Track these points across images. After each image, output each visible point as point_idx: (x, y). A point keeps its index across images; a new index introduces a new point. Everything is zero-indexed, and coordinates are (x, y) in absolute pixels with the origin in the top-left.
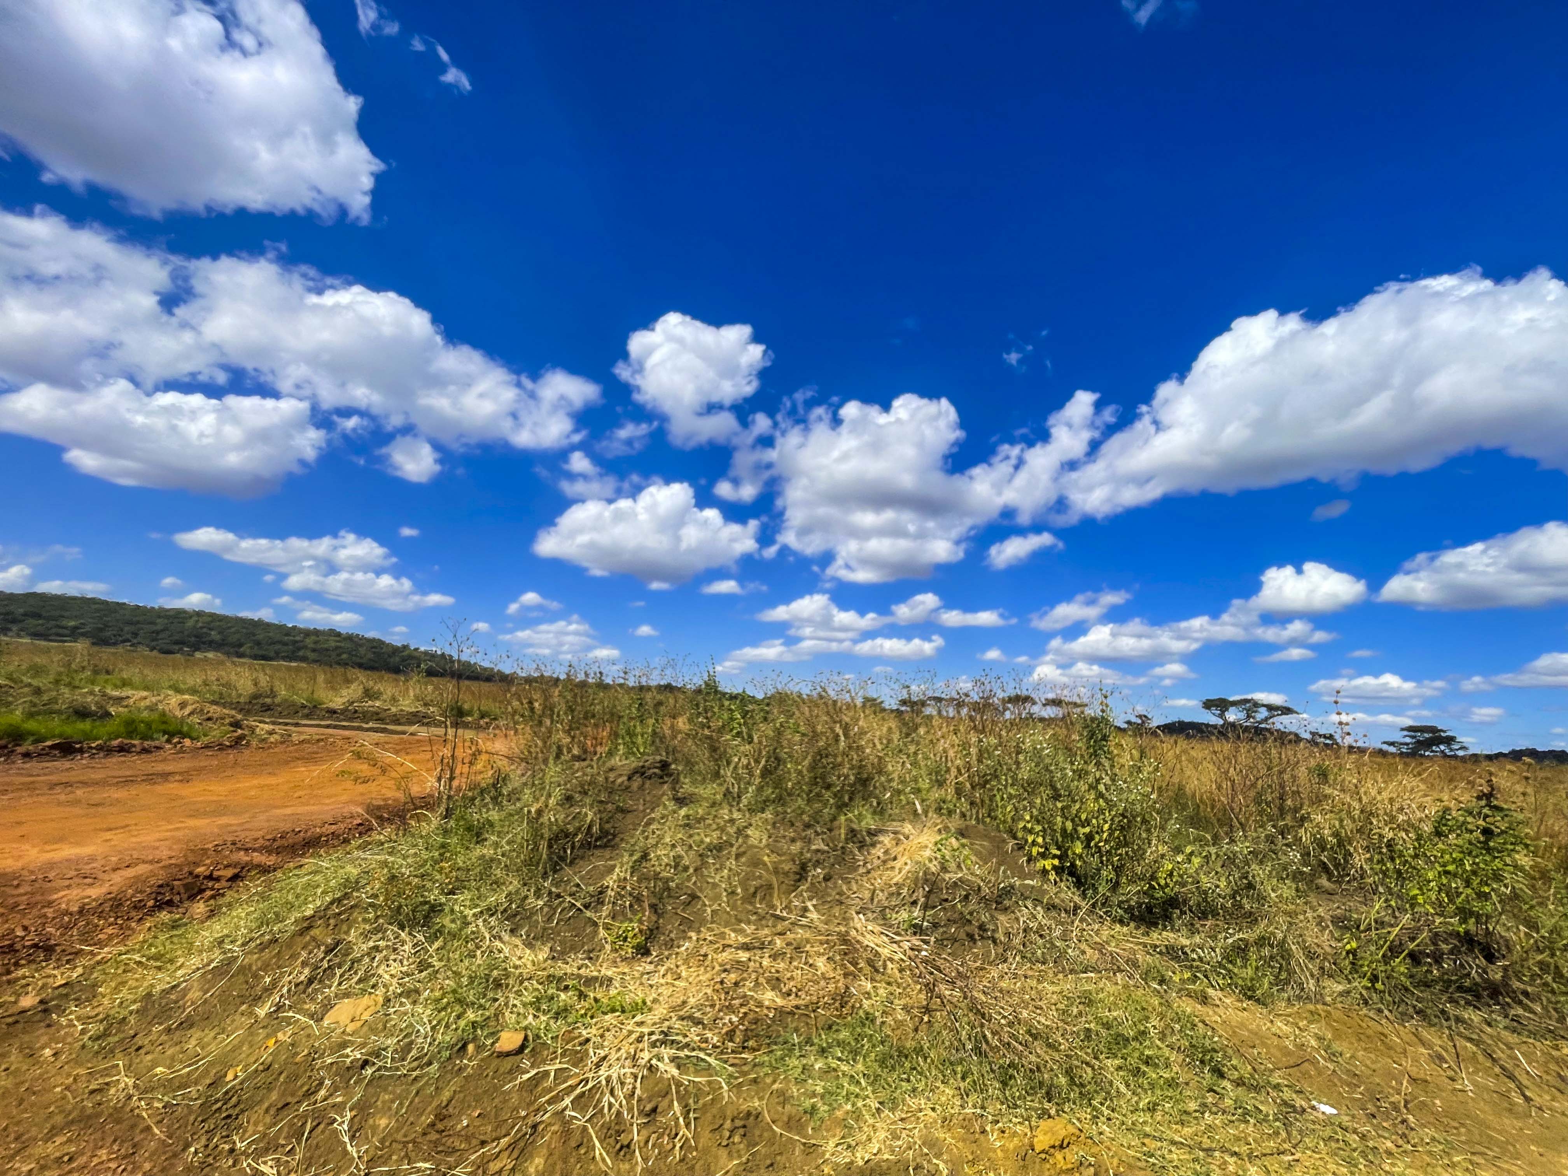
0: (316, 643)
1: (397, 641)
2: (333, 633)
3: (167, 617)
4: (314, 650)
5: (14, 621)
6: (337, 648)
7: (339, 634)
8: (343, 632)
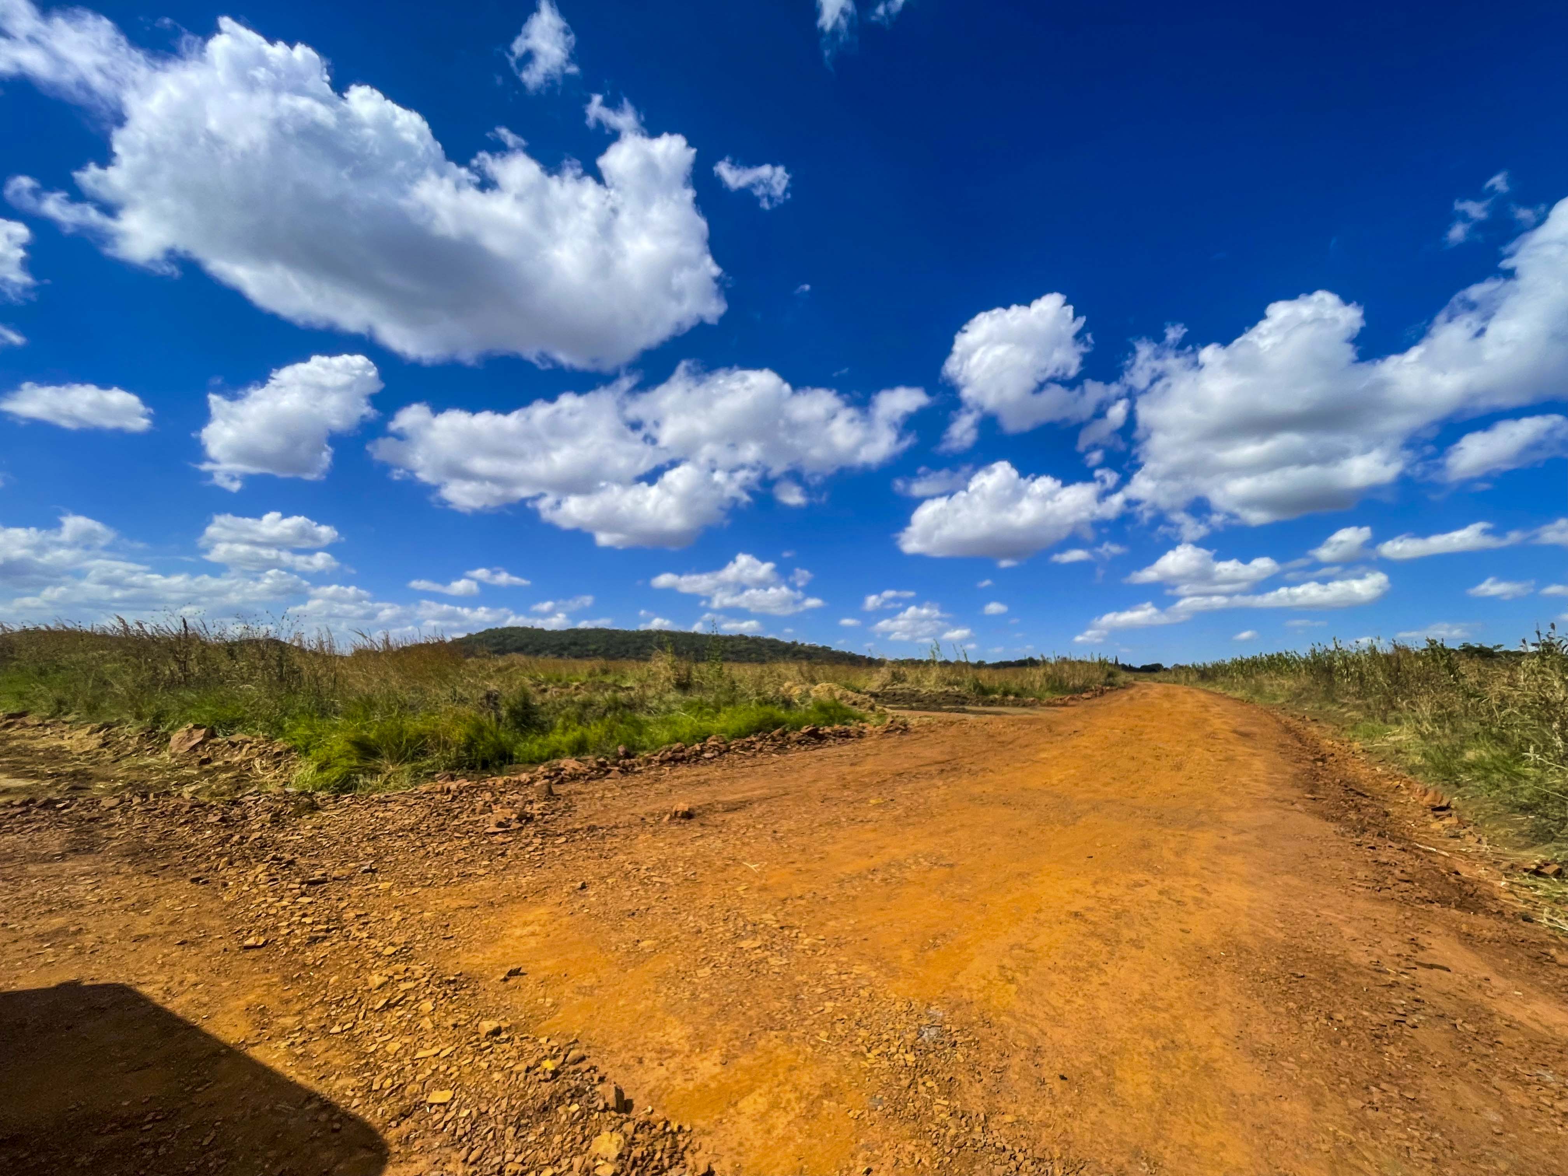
0: (733, 646)
1: (788, 640)
2: (742, 637)
3: (642, 637)
4: (732, 653)
5: (565, 649)
6: (748, 649)
7: (746, 638)
8: (749, 635)
